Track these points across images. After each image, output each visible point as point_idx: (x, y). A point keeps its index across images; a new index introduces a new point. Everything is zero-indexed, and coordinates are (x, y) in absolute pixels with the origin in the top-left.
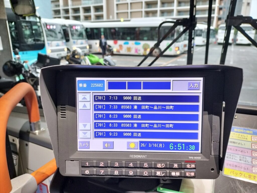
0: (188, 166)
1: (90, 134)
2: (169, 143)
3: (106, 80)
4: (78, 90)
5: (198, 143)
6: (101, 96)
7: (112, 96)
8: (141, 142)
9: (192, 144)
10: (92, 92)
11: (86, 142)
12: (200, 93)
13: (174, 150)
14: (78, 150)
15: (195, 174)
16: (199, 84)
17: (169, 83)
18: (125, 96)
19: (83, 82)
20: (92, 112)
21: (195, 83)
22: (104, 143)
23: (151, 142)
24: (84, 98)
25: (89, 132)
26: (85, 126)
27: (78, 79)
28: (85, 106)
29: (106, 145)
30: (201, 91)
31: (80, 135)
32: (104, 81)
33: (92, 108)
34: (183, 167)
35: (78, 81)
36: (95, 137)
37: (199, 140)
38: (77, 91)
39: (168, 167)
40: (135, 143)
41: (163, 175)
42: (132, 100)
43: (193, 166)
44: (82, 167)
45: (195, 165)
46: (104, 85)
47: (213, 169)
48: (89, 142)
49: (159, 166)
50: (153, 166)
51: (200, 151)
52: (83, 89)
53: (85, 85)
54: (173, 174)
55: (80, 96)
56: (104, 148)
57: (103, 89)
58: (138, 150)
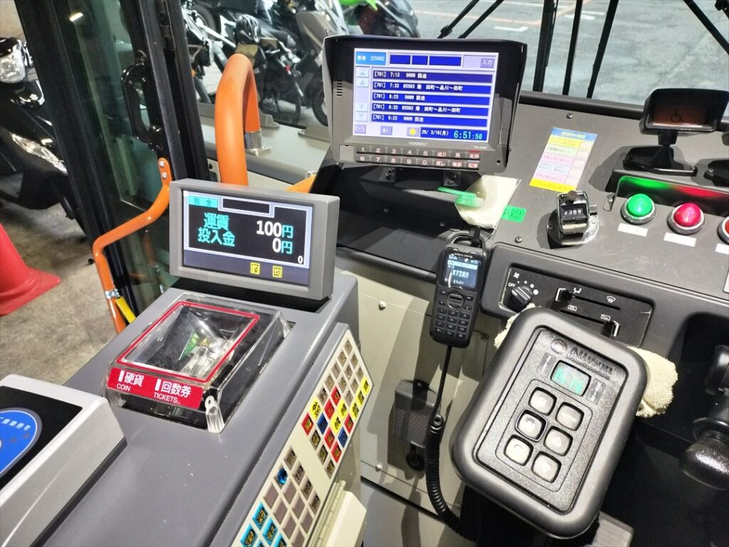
0: (471, 156)
1: (367, 116)
2: (454, 130)
3: (389, 52)
4: (357, 63)
5: (486, 132)
6: (381, 71)
7: (394, 72)
8: (423, 129)
9: (479, 132)
10: (371, 66)
11: (361, 126)
12: (493, 71)
13: (458, 138)
14: (354, 134)
15: (478, 166)
16: (494, 60)
17: (459, 59)
18: (409, 72)
19: (362, 54)
20: (370, 91)
21: (489, 59)
22: (382, 128)
23: (434, 129)
24: (362, 73)
25: (365, 114)
26: (362, 106)
27: (356, 50)
28: (362, 83)
29: (384, 130)
30: (495, 68)
31: (356, 117)
32: (385, 53)
33: (371, 86)
34: (466, 157)
35: (357, 52)
36: (373, 120)
37: (487, 128)
38: (355, 65)
39: (450, 156)
40: (416, 129)
41: (443, 165)
42: (416, 78)
43: (477, 156)
44: (358, 153)
45: (480, 156)
46: (385, 59)
47: (499, 162)
48: (365, 126)
49: (440, 155)
50: (433, 155)
51: (487, 141)
52: (361, 62)
53: (364, 58)
54: (455, 164)
55: (358, 71)
56: (382, 133)
57: (384, 63)
58: (419, 138)
